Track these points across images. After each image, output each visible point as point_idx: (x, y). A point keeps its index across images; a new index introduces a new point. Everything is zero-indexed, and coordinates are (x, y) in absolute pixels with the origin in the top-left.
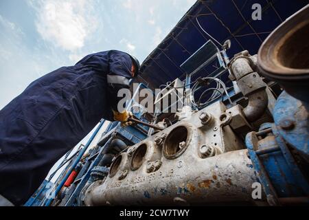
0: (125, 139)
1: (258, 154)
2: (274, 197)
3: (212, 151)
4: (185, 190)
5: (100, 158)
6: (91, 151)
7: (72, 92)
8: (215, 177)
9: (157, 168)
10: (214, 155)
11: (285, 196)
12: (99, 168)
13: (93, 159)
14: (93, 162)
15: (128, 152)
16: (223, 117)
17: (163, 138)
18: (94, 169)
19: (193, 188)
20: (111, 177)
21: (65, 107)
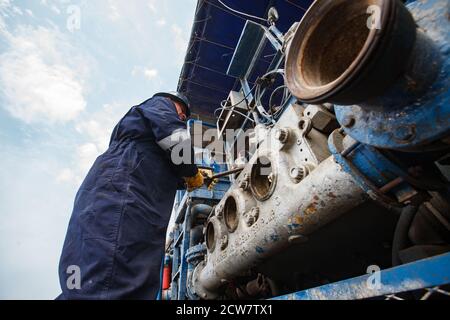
0: (205, 201)
1: (344, 156)
2: (374, 191)
3: (304, 170)
4: (295, 225)
5: (188, 237)
6: (172, 234)
7: (124, 180)
8: (316, 198)
9: (257, 217)
10: (307, 173)
11: (384, 185)
12: (193, 249)
13: (180, 242)
14: (182, 246)
15: (217, 214)
16: (301, 124)
17: (248, 180)
18: (188, 253)
19: (301, 219)
20: (211, 252)
21: (126, 201)
